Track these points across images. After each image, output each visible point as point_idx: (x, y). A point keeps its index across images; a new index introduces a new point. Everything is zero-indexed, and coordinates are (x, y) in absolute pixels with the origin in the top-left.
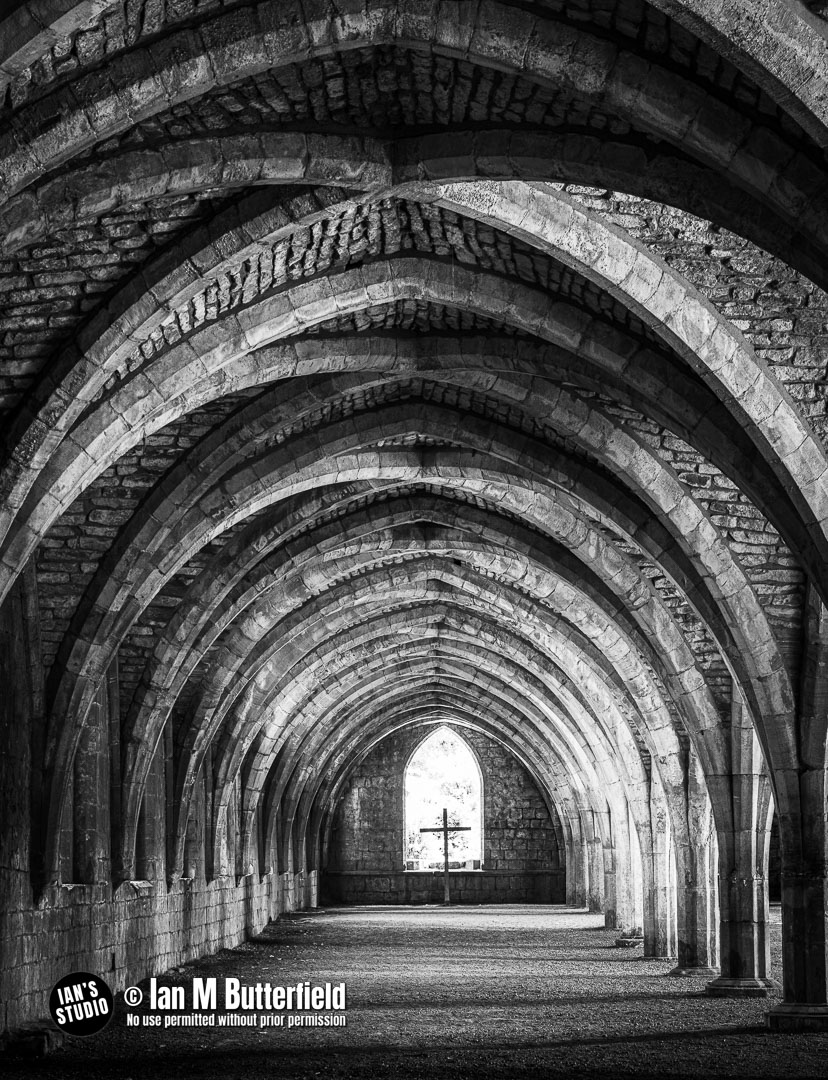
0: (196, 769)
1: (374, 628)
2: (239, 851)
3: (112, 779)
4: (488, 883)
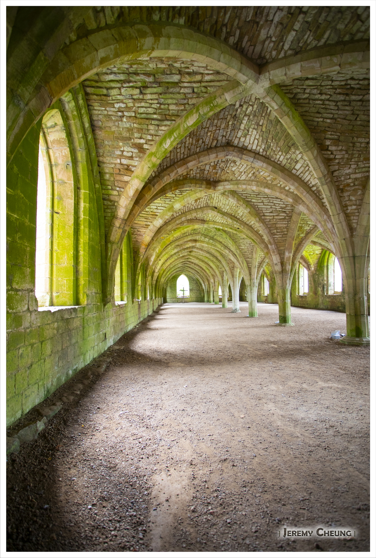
3: (102, 259)
4: (190, 299)
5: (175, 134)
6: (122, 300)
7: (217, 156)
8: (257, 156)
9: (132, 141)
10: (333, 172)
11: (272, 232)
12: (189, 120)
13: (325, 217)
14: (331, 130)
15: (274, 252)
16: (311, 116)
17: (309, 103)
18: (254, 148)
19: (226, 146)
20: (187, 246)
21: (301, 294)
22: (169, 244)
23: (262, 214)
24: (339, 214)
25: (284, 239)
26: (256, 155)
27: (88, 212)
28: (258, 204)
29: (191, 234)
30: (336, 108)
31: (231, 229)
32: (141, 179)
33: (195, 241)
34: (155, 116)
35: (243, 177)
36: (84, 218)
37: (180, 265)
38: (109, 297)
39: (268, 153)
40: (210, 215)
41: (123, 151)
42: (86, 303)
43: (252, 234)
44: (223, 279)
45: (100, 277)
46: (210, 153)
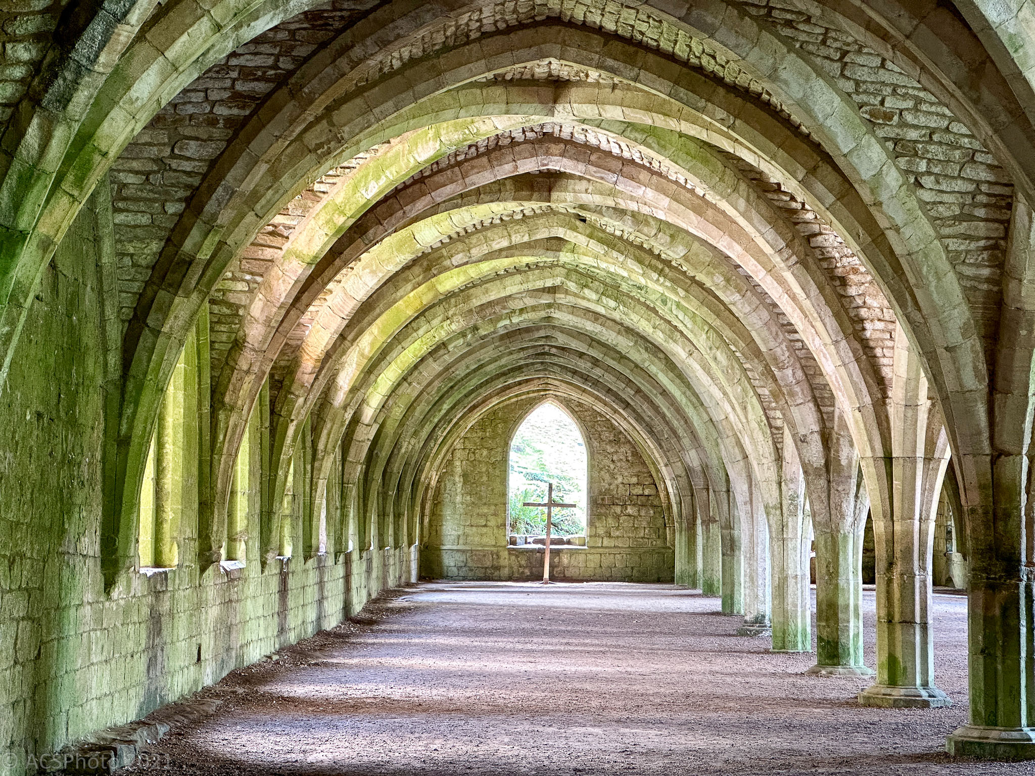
0: (294, 440)
1: (487, 291)
2: (338, 527)
3: (201, 450)
4: (594, 560)
5: (387, 173)
10: (806, 240)
12: (419, 148)
18: (616, 151)
24: (837, 342)
26: (625, 165)
32: (308, 260)
42: (176, 562)
46: (495, 163)
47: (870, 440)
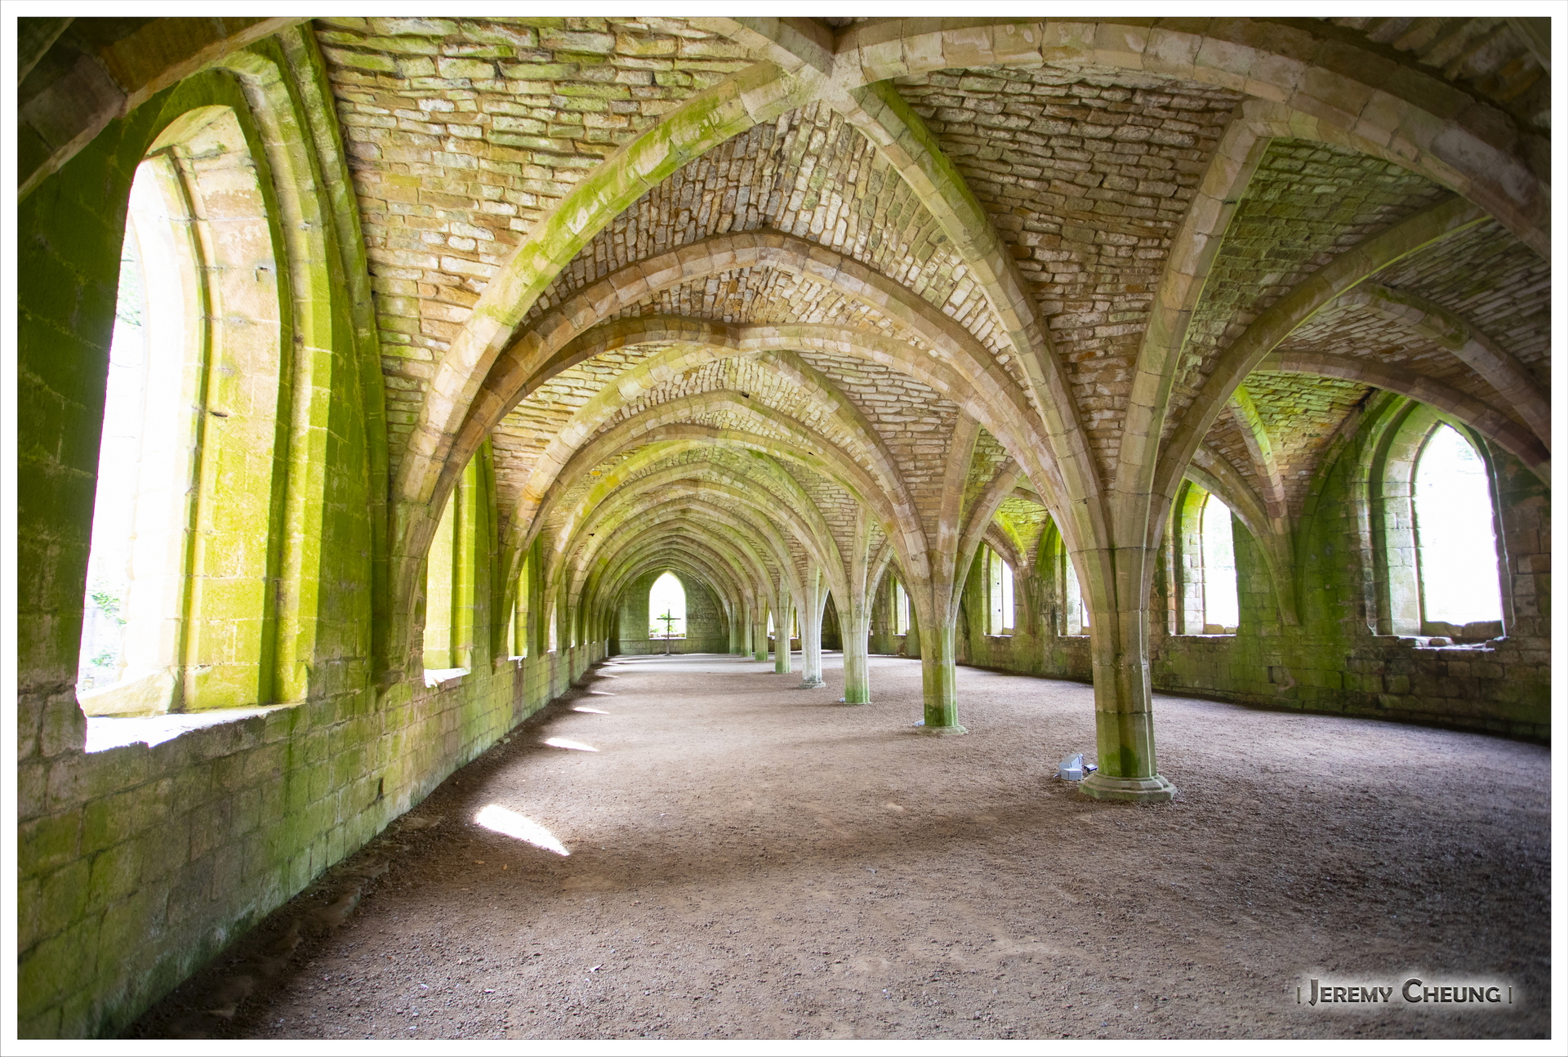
4: (689, 644)
5: (601, 195)
6: (454, 665)
7: (735, 257)
8: (847, 263)
9: (476, 207)
10: (1049, 319)
11: (902, 467)
12: (643, 158)
13: (1034, 437)
14: (1039, 208)
15: (908, 524)
16: (983, 169)
17: (976, 136)
18: (838, 241)
19: (759, 232)
20: (672, 495)
21: (996, 632)
22: (617, 492)
23: (873, 418)
24: (1070, 431)
25: (934, 487)
26: (845, 260)
27: (325, 414)
28: (862, 389)
29: (681, 464)
30: (1049, 153)
31: (791, 453)
32: (503, 318)
33: (695, 482)
34: (543, 143)
35: (816, 317)
36: (312, 433)
37: (656, 547)
38: (394, 667)
39: (877, 258)
40: (732, 413)
41: (446, 236)
42: (304, 694)
43: (848, 473)
44: (777, 591)
45: (368, 607)
46: (713, 250)
47: (1095, 532)
